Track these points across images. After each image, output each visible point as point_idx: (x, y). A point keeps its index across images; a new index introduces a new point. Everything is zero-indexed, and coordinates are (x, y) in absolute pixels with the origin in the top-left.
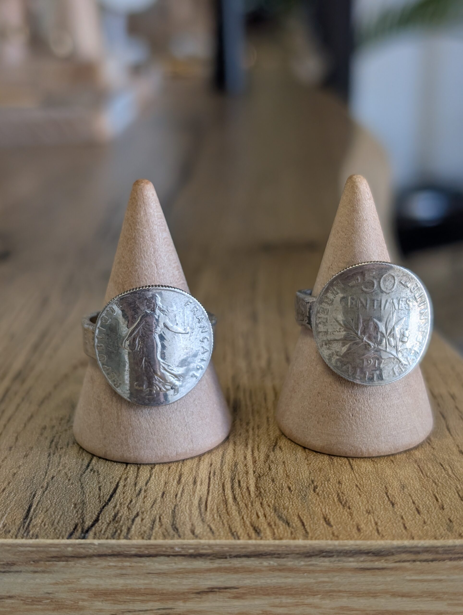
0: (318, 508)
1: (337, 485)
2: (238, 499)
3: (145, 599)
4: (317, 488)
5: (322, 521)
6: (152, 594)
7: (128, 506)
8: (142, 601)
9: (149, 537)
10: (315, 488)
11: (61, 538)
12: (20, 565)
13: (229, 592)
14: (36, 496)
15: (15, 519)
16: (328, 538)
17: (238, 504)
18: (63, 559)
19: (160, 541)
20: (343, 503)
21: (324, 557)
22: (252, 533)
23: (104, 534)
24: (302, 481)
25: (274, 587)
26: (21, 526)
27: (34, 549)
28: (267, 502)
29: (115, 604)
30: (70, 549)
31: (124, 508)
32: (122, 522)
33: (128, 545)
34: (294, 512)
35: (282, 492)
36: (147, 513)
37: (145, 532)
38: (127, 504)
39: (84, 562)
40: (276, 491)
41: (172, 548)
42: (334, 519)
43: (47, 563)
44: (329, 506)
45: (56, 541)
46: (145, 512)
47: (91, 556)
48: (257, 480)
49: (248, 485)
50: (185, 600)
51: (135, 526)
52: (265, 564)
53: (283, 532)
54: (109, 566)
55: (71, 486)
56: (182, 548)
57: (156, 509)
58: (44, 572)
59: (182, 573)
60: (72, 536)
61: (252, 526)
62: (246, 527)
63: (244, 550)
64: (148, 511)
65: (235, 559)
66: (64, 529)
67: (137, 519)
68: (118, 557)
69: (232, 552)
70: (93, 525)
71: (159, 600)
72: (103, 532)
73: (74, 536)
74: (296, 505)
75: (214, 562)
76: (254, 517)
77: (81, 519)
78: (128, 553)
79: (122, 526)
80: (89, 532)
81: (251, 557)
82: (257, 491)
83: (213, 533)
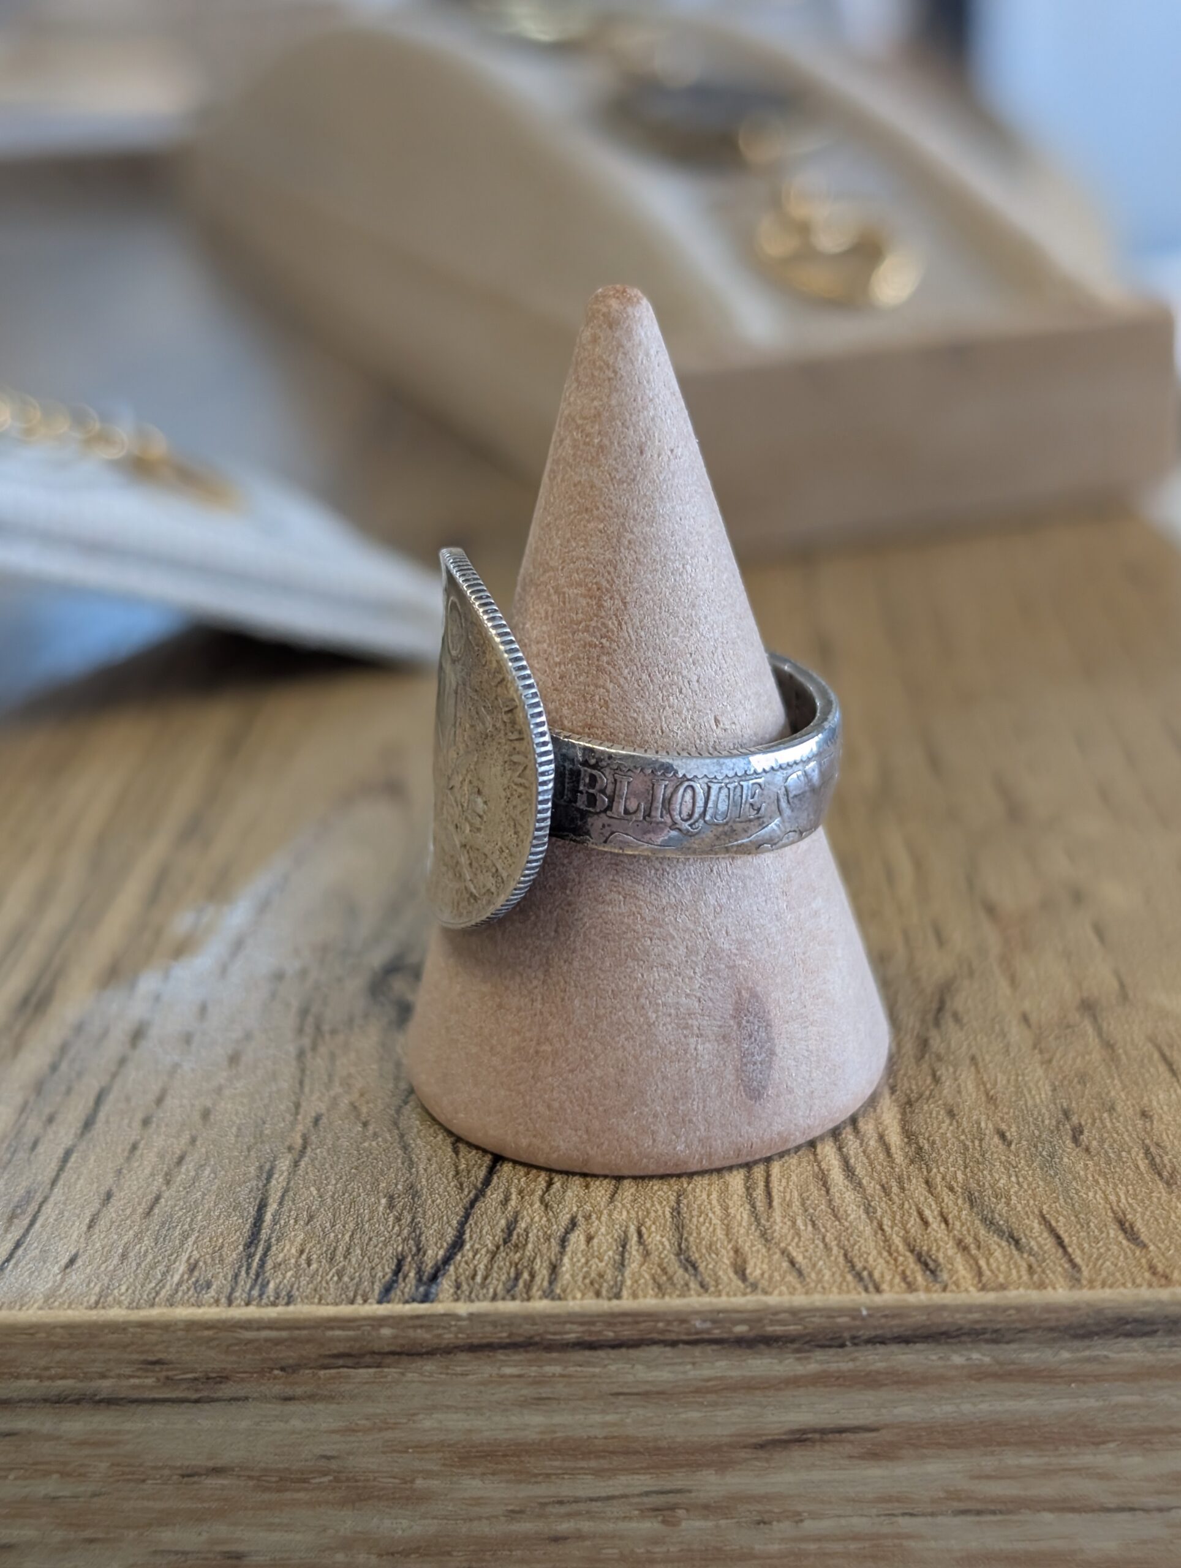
0: (1096, 1193)
1: (1140, 1123)
2: (859, 1171)
3: (606, 1466)
4: (1081, 1133)
5: (1113, 1231)
6: (626, 1453)
7: (542, 1200)
8: (598, 1473)
9: (615, 1290)
10: (1077, 1134)
11: (359, 1300)
12: (242, 1380)
13: (851, 1442)
14: (276, 1176)
15: (222, 1247)
16: (1138, 1281)
17: (860, 1184)
18: (368, 1359)
19: (649, 1302)
20: (1165, 1174)
21: (1129, 1335)
22: (913, 1272)
23: (483, 1285)
24: (1036, 1113)
25: (981, 1422)
26: (240, 1267)
27: (284, 1334)
28: (943, 1179)
29: (520, 1482)
30: (386, 1332)
31: (531, 1205)
32: (530, 1246)
33: (558, 1316)
34: (1028, 1204)
35: (981, 1146)
36: (599, 1218)
37: (601, 1276)
38: (540, 1192)
39: (429, 1366)
40: (962, 1142)
41: (683, 1321)
42: (1147, 1224)
43: (322, 1373)
44: (1127, 1186)
45: (345, 1310)
46: (594, 1216)
47: (449, 1350)
48: (904, 1114)
49: (880, 1129)
50: (723, 1466)
51: (571, 1259)
52: (957, 1359)
53: (1003, 1268)
54: (502, 1376)
55: (374, 1143)
56: (714, 1321)
57: (624, 1206)
58: (312, 1398)
59: (716, 1392)
60: (392, 1295)
61: (912, 1251)
62: (895, 1254)
63: (896, 1322)
64: (601, 1213)
65: (869, 1346)
66: (366, 1273)
67: (573, 1237)
68: (527, 1352)
69: (858, 1328)
70: (447, 1260)
71: (647, 1468)
72: (479, 1279)
73: (396, 1293)
74: (1029, 1184)
75: (807, 1358)
76: (913, 1221)
77: (411, 1242)
78: (558, 1337)
79: (532, 1261)
80: (439, 1280)
81: (915, 1343)
82: (909, 1144)
83: (800, 1273)
